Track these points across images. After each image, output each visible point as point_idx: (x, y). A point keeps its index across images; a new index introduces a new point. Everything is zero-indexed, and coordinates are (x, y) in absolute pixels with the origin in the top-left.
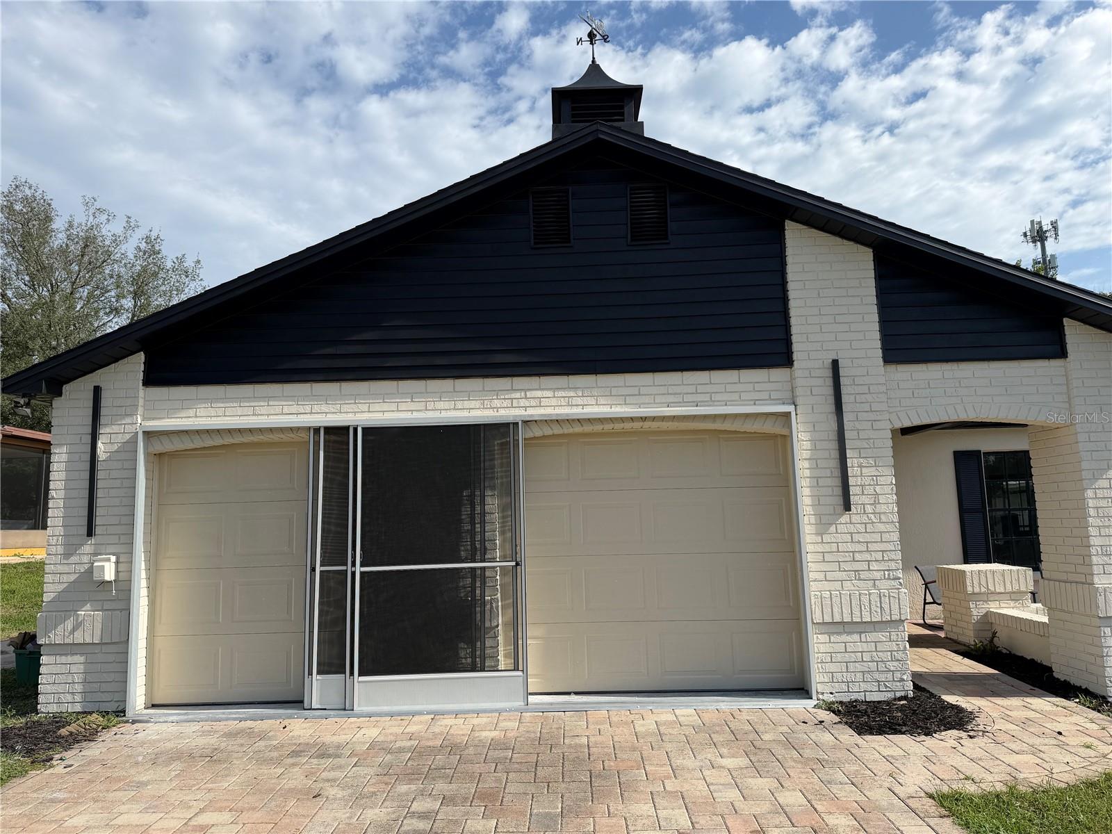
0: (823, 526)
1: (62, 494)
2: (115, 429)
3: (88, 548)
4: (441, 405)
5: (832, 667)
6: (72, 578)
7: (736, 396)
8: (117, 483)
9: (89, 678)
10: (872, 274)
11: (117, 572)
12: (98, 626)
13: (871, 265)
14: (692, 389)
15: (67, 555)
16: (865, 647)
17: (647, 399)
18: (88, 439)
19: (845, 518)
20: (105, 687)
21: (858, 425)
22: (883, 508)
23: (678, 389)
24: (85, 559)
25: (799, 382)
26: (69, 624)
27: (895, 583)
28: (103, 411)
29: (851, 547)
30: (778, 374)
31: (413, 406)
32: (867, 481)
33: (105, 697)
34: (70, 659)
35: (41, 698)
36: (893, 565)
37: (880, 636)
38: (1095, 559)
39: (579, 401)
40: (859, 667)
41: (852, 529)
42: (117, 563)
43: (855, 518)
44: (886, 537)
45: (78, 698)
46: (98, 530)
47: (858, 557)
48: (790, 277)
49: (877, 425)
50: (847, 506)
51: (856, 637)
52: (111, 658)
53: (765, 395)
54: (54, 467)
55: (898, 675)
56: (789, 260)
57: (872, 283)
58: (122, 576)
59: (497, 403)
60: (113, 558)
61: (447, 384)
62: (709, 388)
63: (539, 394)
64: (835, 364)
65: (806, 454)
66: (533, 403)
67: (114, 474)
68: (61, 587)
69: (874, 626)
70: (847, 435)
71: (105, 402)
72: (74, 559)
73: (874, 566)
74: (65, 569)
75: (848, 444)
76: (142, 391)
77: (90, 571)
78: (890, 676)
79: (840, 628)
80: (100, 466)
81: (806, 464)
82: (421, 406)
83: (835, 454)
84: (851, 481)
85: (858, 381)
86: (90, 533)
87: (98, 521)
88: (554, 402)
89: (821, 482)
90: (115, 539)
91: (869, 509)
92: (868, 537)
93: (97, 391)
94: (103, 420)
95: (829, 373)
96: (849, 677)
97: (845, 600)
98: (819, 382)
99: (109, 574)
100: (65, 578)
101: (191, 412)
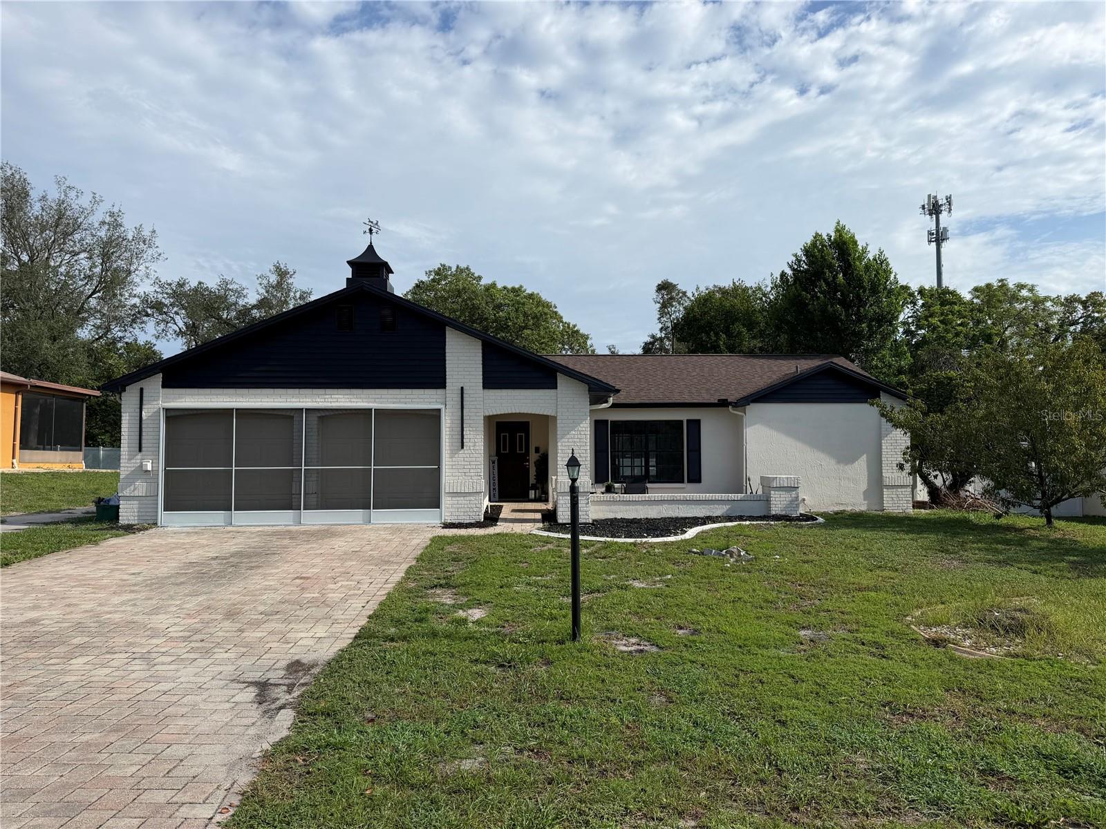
0: (452, 454)
1: (127, 433)
2: (150, 406)
3: (139, 457)
4: (294, 400)
5: (451, 510)
6: (133, 469)
7: (422, 400)
8: (151, 430)
9: (141, 510)
10: (481, 351)
11: (152, 467)
12: (145, 489)
13: (481, 347)
14: (404, 396)
15: (130, 459)
16: (466, 502)
17: (384, 400)
18: (139, 410)
19: (462, 451)
20: (148, 514)
21: (470, 414)
22: (477, 448)
23: (399, 396)
24: (138, 461)
25: (448, 395)
26: (132, 488)
27: (479, 478)
28: (144, 398)
29: (463, 463)
30: (440, 391)
31: (280, 400)
32: (472, 436)
33: (149, 518)
34: (132, 502)
35: (120, 518)
36: (479, 470)
37: (472, 498)
38: (559, 470)
39: (354, 400)
40: (462, 510)
41: (464, 456)
42: (152, 463)
43: (466, 452)
44: (478, 459)
45: (136, 518)
46: (143, 449)
47: (466, 467)
48: (447, 351)
49: (478, 414)
50: (462, 447)
51: (462, 498)
52: (150, 502)
53: (434, 400)
54: (123, 422)
55: (477, 513)
56: (447, 344)
57: (481, 355)
58: (154, 469)
59: (318, 400)
60: (151, 461)
61: (297, 391)
62: (412, 396)
63: (337, 396)
64: (462, 388)
65: (448, 425)
66: (335, 400)
67: (150, 426)
68: (128, 473)
69: (469, 494)
70: (465, 418)
71: (145, 395)
72: (133, 461)
73: (472, 471)
74: (130, 465)
75: (465, 422)
76: (161, 389)
77: (141, 466)
78: (474, 513)
79: (456, 495)
80: (143, 422)
81: (448, 429)
82: (284, 400)
83: (460, 425)
84: (465, 437)
85: (472, 396)
86: (140, 450)
87: (143, 445)
88: (343, 400)
89: (454, 437)
90: (151, 453)
91: (472, 448)
92: (470, 459)
93: (142, 390)
94: (144, 402)
95: (460, 392)
96: (457, 514)
97: (459, 485)
98: (456, 395)
99: (149, 468)
100: (129, 469)
101: (183, 400)
